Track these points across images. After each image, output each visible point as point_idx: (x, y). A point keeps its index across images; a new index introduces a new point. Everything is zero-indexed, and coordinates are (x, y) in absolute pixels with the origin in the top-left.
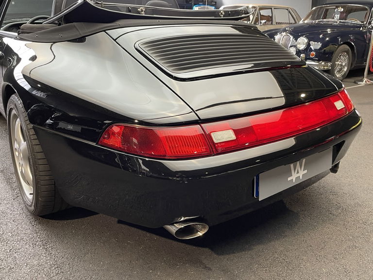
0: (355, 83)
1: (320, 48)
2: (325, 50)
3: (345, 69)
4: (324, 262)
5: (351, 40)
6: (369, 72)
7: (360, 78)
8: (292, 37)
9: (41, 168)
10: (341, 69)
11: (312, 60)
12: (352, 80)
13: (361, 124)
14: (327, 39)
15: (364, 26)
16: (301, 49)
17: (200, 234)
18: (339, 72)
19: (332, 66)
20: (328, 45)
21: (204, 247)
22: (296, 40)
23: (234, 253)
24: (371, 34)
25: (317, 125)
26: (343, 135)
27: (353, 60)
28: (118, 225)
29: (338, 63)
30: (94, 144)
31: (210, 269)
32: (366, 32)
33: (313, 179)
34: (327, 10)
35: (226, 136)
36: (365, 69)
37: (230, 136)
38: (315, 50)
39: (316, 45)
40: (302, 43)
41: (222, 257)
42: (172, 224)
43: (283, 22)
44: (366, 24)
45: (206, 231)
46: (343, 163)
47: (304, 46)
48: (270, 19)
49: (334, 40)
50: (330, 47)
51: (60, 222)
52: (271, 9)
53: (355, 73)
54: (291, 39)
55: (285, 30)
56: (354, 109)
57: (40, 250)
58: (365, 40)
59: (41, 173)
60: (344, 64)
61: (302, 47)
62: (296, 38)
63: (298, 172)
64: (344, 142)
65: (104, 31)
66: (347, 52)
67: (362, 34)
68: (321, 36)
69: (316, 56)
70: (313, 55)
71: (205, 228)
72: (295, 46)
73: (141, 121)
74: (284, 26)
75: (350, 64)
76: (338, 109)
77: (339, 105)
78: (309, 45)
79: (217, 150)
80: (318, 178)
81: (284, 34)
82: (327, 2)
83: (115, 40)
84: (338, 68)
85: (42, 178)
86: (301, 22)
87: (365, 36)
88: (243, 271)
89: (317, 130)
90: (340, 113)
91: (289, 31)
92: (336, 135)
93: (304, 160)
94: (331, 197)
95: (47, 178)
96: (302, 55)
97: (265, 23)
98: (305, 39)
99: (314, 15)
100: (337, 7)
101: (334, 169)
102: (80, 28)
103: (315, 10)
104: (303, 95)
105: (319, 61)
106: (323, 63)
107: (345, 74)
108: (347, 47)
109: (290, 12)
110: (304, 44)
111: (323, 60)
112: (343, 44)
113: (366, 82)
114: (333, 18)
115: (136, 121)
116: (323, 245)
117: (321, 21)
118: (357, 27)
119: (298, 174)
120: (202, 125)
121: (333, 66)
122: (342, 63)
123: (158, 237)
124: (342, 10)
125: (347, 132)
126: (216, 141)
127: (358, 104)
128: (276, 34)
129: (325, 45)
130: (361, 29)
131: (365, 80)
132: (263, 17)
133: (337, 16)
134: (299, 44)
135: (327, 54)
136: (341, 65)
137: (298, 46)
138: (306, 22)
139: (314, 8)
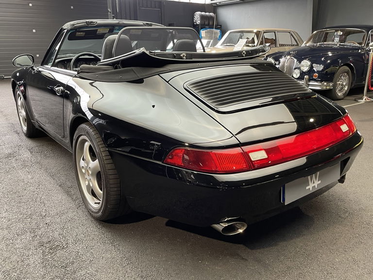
0: (356, 100)
1: (322, 70)
2: (326, 71)
3: (346, 89)
4: (337, 254)
5: (351, 62)
6: (368, 90)
7: (360, 96)
8: (296, 60)
9: (111, 181)
10: (342, 88)
11: (315, 80)
12: (353, 98)
13: (362, 142)
14: (329, 61)
15: (362, 48)
16: (304, 71)
17: (241, 231)
18: (340, 91)
19: (333, 86)
20: (330, 67)
21: (239, 244)
22: (300, 63)
23: (264, 248)
24: (369, 55)
25: (326, 145)
26: (348, 152)
27: (353, 80)
28: (167, 227)
29: (339, 83)
30: (160, 163)
31: (246, 260)
32: (364, 54)
33: (324, 189)
34: (327, 34)
35: (260, 156)
36: (364, 87)
37: (262, 155)
38: (318, 72)
39: (318, 68)
40: (305, 65)
41: (254, 251)
42: (219, 224)
43: (286, 43)
44: (364, 46)
45: (245, 228)
46: (348, 175)
47: (308, 68)
48: (273, 42)
49: (334, 62)
50: (331, 69)
51: (120, 225)
52: (275, 32)
53: (355, 91)
54: (295, 61)
55: (289, 54)
56: (357, 130)
57: (110, 247)
58: (363, 60)
59: (112, 186)
60: (344, 84)
61: (305, 69)
62: (300, 61)
63: (314, 183)
64: (349, 158)
65: (158, 75)
66: (348, 73)
67: (361, 55)
68: (323, 59)
69: (319, 77)
70: (316, 76)
71: (243, 226)
72: (299, 68)
73: (191, 144)
74: (287, 49)
75: (351, 84)
76: (344, 131)
77: (344, 128)
78: (311, 67)
79: (254, 166)
80: (328, 188)
81: (289, 57)
82: (327, 26)
83: (168, 82)
84: (339, 88)
85: (112, 190)
86: (303, 45)
87: (364, 57)
88: (272, 261)
89: (327, 149)
90: (345, 134)
91: (293, 54)
92: (343, 152)
93: (318, 173)
94: (339, 203)
95: (116, 189)
96: (305, 77)
97: (269, 45)
98: (308, 62)
99: (315, 38)
100: (337, 31)
101: (342, 180)
102: (138, 72)
103: (316, 34)
104: (312, 120)
105: (321, 81)
106: (325, 84)
107: (346, 92)
108: (347, 68)
109: (292, 35)
110: (307, 67)
111: (325, 81)
112: (343, 65)
113: (365, 100)
114: (333, 41)
115: (187, 144)
116: (335, 241)
117: (322, 44)
118: (356, 49)
119: (314, 184)
120: (242, 147)
121: (335, 86)
122: (343, 83)
123: (201, 236)
124: (341, 33)
125: (352, 150)
126: (253, 160)
127: (359, 121)
128: (281, 57)
129: (327, 66)
130: (360, 51)
131: (365, 97)
132: (267, 41)
133: (337, 39)
134: (303, 66)
135: (329, 74)
136: (342, 85)
137: (302, 68)
138: (308, 45)
139: (315, 32)
